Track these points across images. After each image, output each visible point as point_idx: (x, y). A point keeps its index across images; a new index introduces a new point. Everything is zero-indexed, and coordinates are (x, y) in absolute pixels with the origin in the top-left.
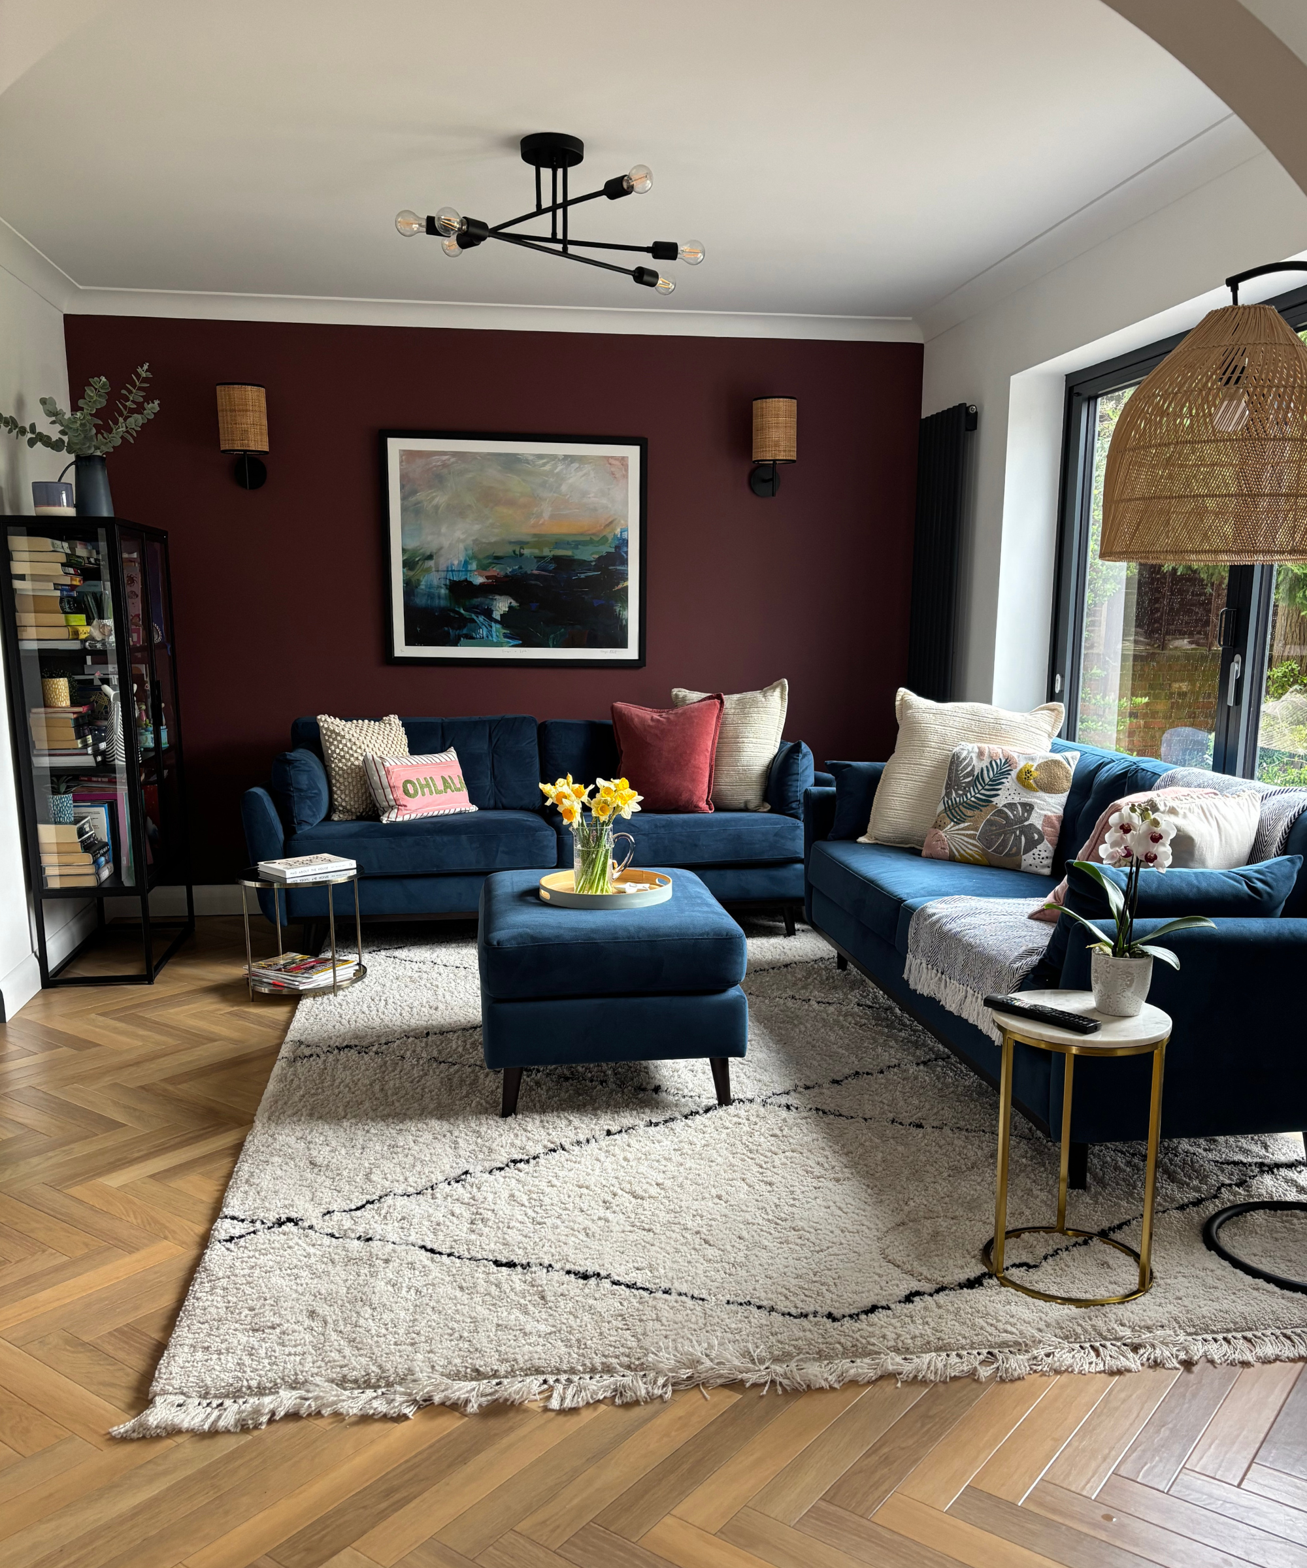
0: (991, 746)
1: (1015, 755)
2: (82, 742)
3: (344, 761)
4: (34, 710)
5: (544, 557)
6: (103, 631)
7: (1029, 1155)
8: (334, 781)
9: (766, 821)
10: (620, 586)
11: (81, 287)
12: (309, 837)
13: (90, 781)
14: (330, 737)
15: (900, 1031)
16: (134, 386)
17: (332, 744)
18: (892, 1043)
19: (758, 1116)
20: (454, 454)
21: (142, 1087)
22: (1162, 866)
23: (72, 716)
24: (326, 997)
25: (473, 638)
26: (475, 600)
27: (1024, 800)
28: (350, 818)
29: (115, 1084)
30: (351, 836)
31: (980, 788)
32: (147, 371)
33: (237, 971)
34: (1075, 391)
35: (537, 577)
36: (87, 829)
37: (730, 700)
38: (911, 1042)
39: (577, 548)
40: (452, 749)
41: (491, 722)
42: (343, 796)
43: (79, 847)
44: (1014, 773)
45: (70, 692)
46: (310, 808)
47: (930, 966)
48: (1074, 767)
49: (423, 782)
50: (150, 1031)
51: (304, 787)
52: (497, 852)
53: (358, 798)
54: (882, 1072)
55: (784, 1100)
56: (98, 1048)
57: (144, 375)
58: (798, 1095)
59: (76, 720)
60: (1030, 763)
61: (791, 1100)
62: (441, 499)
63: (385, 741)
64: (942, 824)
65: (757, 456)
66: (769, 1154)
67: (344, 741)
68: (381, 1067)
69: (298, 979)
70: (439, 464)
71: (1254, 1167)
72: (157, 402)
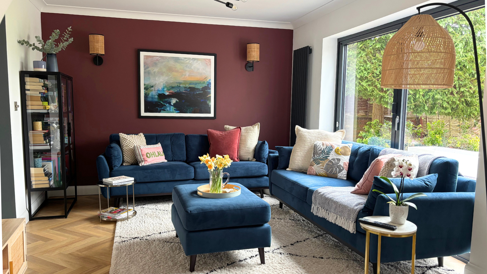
0: (326, 142)
1: (334, 145)
2: (46, 142)
3: (127, 147)
4: (30, 131)
5: (186, 87)
6: (53, 107)
7: (358, 266)
8: (124, 153)
9: (255, 164)
10: (209, 96)
11: (47, 4)
12: (117, 171)
13: (46, 154)
14: (123, 140)
15: (305, 227)
16: (66, 33)
17: (123, 142)
18: (304, 231)
19: (272, 257)
20: (160, 57)
21: (69, 254)
22: (412, 178)
23: (43, 133)
24: (125, 221)
25: (165, 110)
26: (166, 99)
27: (337, 158)
28: (129, 164)
29: (60, 253)
30: (131, 170)
31: (324, 154)
32: (71, 29)
33: (96, 213)
34: (341, 43)
35: (184, 93)
36: (46, 169)
37: (243, 128)
38: (309, 231)
39: (196, 85)
40: (159, 143)
41: (171, 135)
42: (127, 158)
43: (44, 175)
44: (334, 150)
45: (42, 126)
46: (118, 162)
47: (322, 208)
48: (351, 148)
49: (152, 153)
50: (69, 234)
51: (116, 155)
52: (176, 174)
53: (132, 158)
54: (304, 241)
55: (278, 251)
56: (52, 241)
57: (70, 30)
58: (282, 249)
59: (44, 135)
60: (338, 147)
61: (281, 251)
62: (156, 70)
63: (140, 141)
64: (313, 165)
65: (248, 59)
66: (281, 270)
67: (127, 141)
68: (149, 244)
69: (116, 216)
70: (156, 59)
71: (425, 268)
72: (72, 38)
